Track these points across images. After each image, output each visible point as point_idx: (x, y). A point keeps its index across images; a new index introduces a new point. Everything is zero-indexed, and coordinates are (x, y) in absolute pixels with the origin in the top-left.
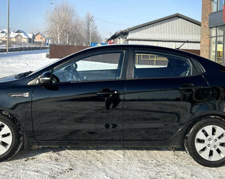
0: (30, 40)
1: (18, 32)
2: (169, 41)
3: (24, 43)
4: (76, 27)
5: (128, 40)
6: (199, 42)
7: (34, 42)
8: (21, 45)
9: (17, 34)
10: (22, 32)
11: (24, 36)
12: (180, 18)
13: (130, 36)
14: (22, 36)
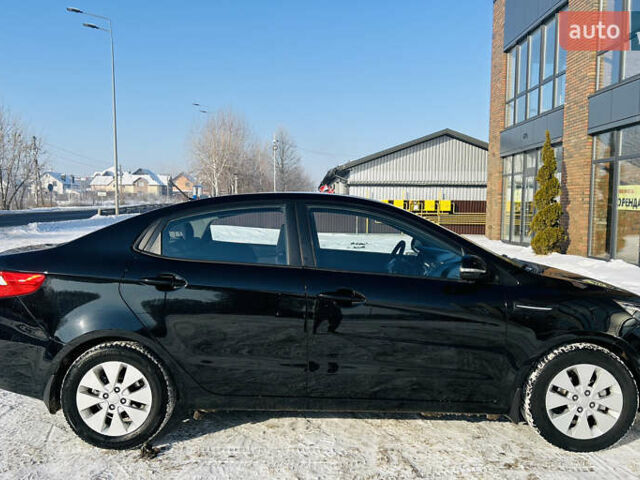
0: (164, 190)
1: (139, 172)
2: (430, 186)
3: (152, 195)
4: (252, 161)
5: (349, 185)
6: (485, 186)
7: (171, 193)
8: (145, 200)
9: (136, 177)
10: (148, 172)
11: (152, 182)
12: (453, 137)
13: (353, 177)
14: (146, 182)
